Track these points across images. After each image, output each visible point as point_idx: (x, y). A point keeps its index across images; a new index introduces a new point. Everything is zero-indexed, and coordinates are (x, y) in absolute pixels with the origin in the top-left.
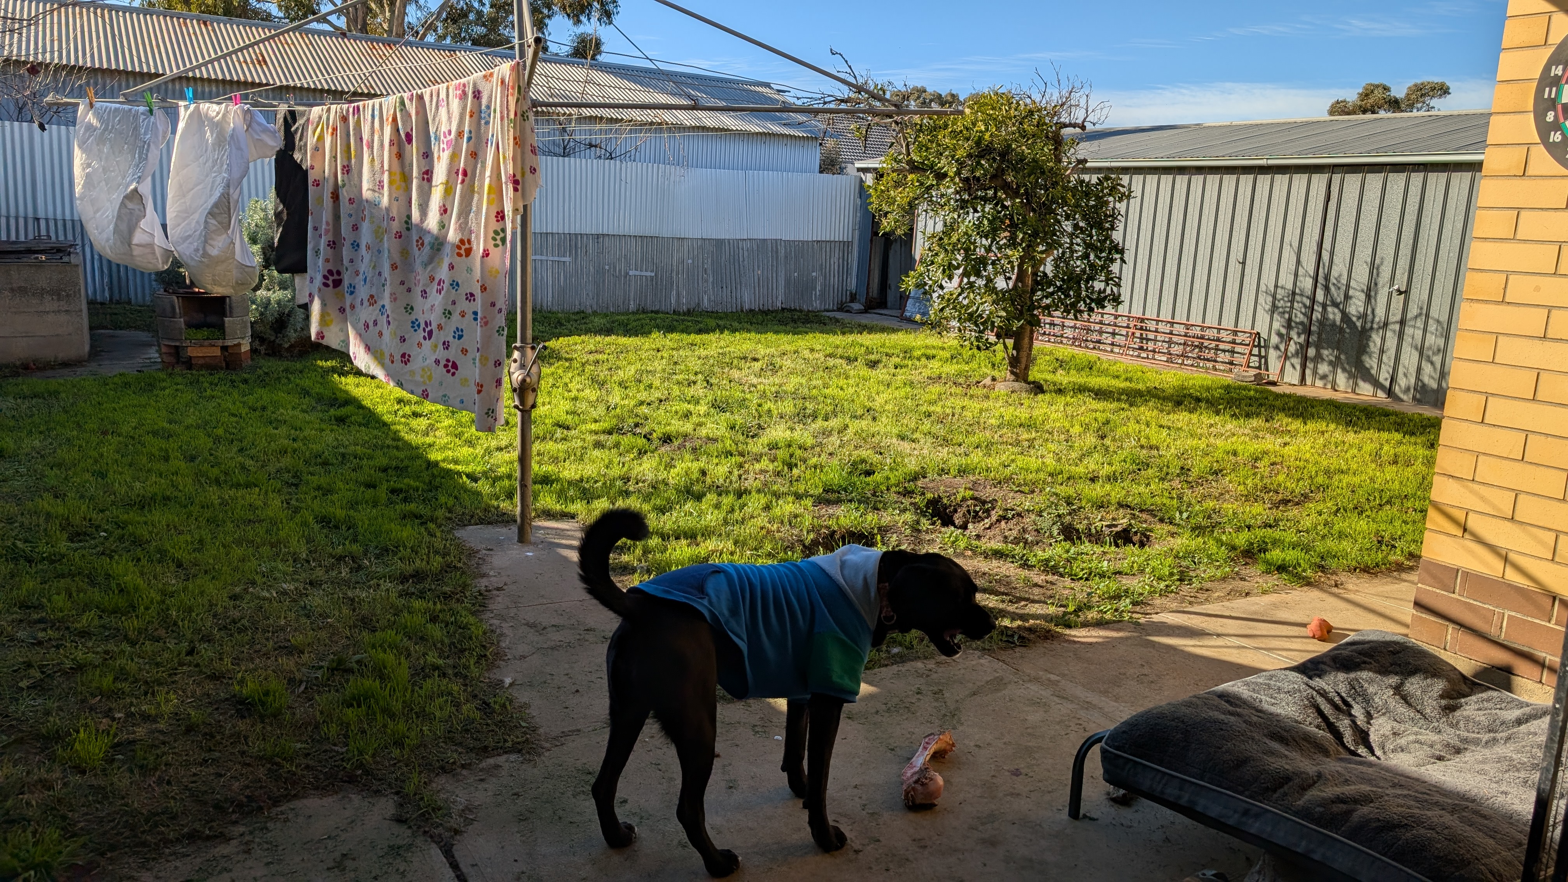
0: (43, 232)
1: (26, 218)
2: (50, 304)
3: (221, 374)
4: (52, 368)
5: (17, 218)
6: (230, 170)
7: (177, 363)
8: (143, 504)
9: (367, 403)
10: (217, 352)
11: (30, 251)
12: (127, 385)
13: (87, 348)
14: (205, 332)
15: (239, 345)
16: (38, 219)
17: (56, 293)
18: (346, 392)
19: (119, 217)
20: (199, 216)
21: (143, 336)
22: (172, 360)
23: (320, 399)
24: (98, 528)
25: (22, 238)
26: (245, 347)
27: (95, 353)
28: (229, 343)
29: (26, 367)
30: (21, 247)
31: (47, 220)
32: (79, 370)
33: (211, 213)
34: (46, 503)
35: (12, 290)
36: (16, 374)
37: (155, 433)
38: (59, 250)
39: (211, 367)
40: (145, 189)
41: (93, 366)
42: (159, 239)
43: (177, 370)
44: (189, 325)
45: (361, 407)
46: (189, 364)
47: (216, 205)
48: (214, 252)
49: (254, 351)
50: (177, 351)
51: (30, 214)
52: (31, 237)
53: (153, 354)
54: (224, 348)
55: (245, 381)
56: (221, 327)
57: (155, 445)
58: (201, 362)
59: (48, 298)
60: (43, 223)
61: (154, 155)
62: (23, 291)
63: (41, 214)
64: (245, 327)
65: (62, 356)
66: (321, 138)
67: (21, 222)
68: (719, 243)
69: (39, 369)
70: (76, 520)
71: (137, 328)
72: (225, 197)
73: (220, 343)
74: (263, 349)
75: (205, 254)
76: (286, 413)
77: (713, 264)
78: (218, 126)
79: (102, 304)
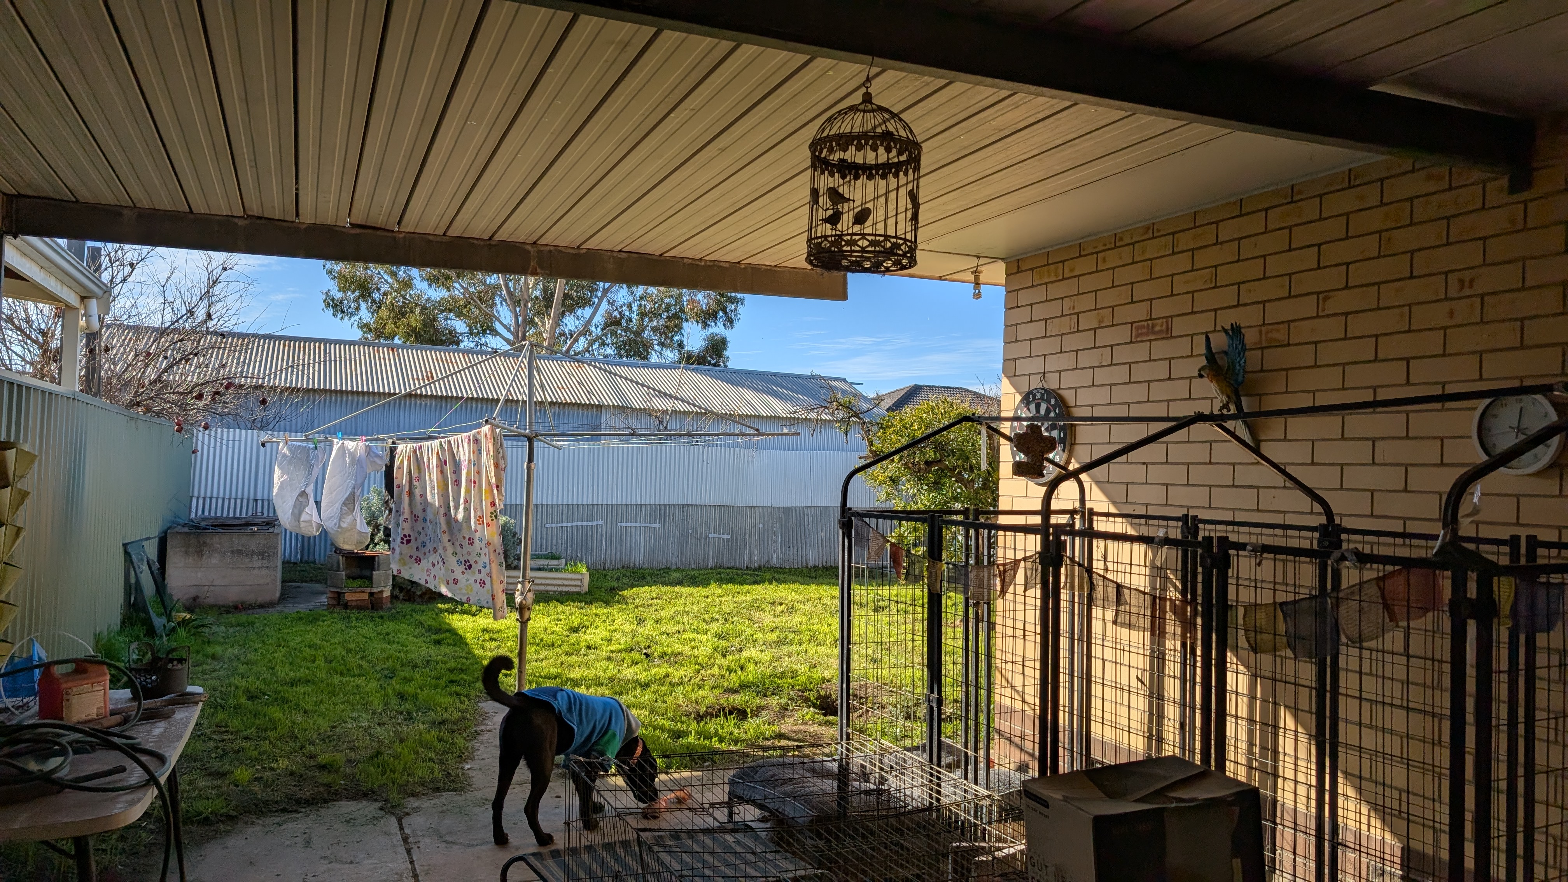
0: (259, 510)
1: (248, 500)
2: (257, 562)
3: (366, 613)
4: (253, 608)
5: (242, 499)
6: (356, 480)
7: (338, 604)
8: (293, 683)
9: (460, 632)
10: (366, 597)
11: (248, 525)
12: (300, 619)
13: (278, 594)
14: (359, 582)
15: (382, 592)
16: (256, 501)
17: (262, 554)
18: (449, 625)
19: (295, 506)
20: (338, 505)
21: (319, 587)
22: (334, 602)
23: (429, 629)
24: (264, 694)
25: (244, 515)
26: (387, 593)
27: (284, 597)
28: (375, 590)
29: (236, 608)
30: (242, 521)
31: (263, 501)
32: (270, 610)
33: (344, 504)
34: (237, 681)
35: (233, 552)
36: (228, 612)
37: (310, 647)
38: (268, 524)
39: (360, 607)
40: (310, 490)
41: (280, 608)
42: (315, 518)
43: (337, 610)
44: (349, 577)
45: (457, 634)
46: (346, 606)
47: (347, 499)
48: (344, 525)
49: (393, 597)
50: (339, 596)
51: (252, 496)
52: (250, 514)
53: (324, 599)
54: (372, 594)
55: (382, 617)
56: (370, 579)
57: (308, 651)
58: (354, 604)
59: (255, 557)
60: (260, 503)
61: (316, 471)
62: (239, 552)
63: (259, 497)
64: (388, 579)
65: (260, 600)
66: (402, 462)
67: (245, 502)
68: (787, 510)
69: (244, 609)
70: (253, 689)
71: (317, 581)
72: (353, 494)
73: (368, 590)
74: (401, 596)
75: (340, 527)
76: (402, 637)
77: (781, 528)
78: (352, 455)
79: (295, 563)
